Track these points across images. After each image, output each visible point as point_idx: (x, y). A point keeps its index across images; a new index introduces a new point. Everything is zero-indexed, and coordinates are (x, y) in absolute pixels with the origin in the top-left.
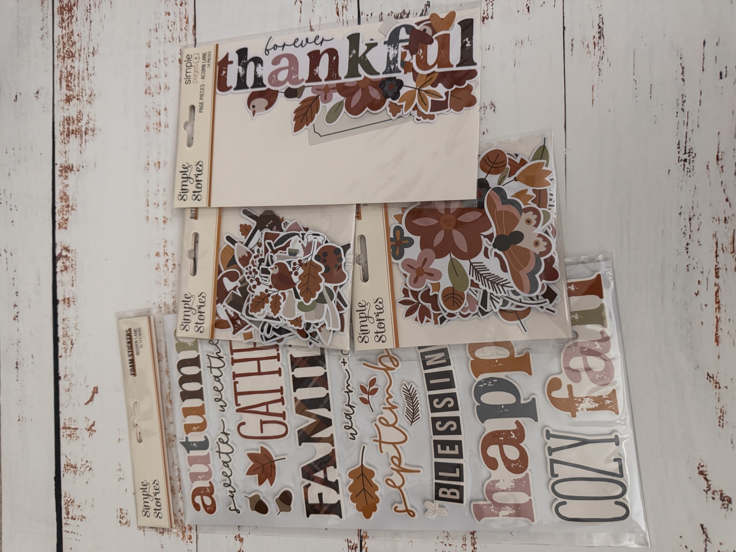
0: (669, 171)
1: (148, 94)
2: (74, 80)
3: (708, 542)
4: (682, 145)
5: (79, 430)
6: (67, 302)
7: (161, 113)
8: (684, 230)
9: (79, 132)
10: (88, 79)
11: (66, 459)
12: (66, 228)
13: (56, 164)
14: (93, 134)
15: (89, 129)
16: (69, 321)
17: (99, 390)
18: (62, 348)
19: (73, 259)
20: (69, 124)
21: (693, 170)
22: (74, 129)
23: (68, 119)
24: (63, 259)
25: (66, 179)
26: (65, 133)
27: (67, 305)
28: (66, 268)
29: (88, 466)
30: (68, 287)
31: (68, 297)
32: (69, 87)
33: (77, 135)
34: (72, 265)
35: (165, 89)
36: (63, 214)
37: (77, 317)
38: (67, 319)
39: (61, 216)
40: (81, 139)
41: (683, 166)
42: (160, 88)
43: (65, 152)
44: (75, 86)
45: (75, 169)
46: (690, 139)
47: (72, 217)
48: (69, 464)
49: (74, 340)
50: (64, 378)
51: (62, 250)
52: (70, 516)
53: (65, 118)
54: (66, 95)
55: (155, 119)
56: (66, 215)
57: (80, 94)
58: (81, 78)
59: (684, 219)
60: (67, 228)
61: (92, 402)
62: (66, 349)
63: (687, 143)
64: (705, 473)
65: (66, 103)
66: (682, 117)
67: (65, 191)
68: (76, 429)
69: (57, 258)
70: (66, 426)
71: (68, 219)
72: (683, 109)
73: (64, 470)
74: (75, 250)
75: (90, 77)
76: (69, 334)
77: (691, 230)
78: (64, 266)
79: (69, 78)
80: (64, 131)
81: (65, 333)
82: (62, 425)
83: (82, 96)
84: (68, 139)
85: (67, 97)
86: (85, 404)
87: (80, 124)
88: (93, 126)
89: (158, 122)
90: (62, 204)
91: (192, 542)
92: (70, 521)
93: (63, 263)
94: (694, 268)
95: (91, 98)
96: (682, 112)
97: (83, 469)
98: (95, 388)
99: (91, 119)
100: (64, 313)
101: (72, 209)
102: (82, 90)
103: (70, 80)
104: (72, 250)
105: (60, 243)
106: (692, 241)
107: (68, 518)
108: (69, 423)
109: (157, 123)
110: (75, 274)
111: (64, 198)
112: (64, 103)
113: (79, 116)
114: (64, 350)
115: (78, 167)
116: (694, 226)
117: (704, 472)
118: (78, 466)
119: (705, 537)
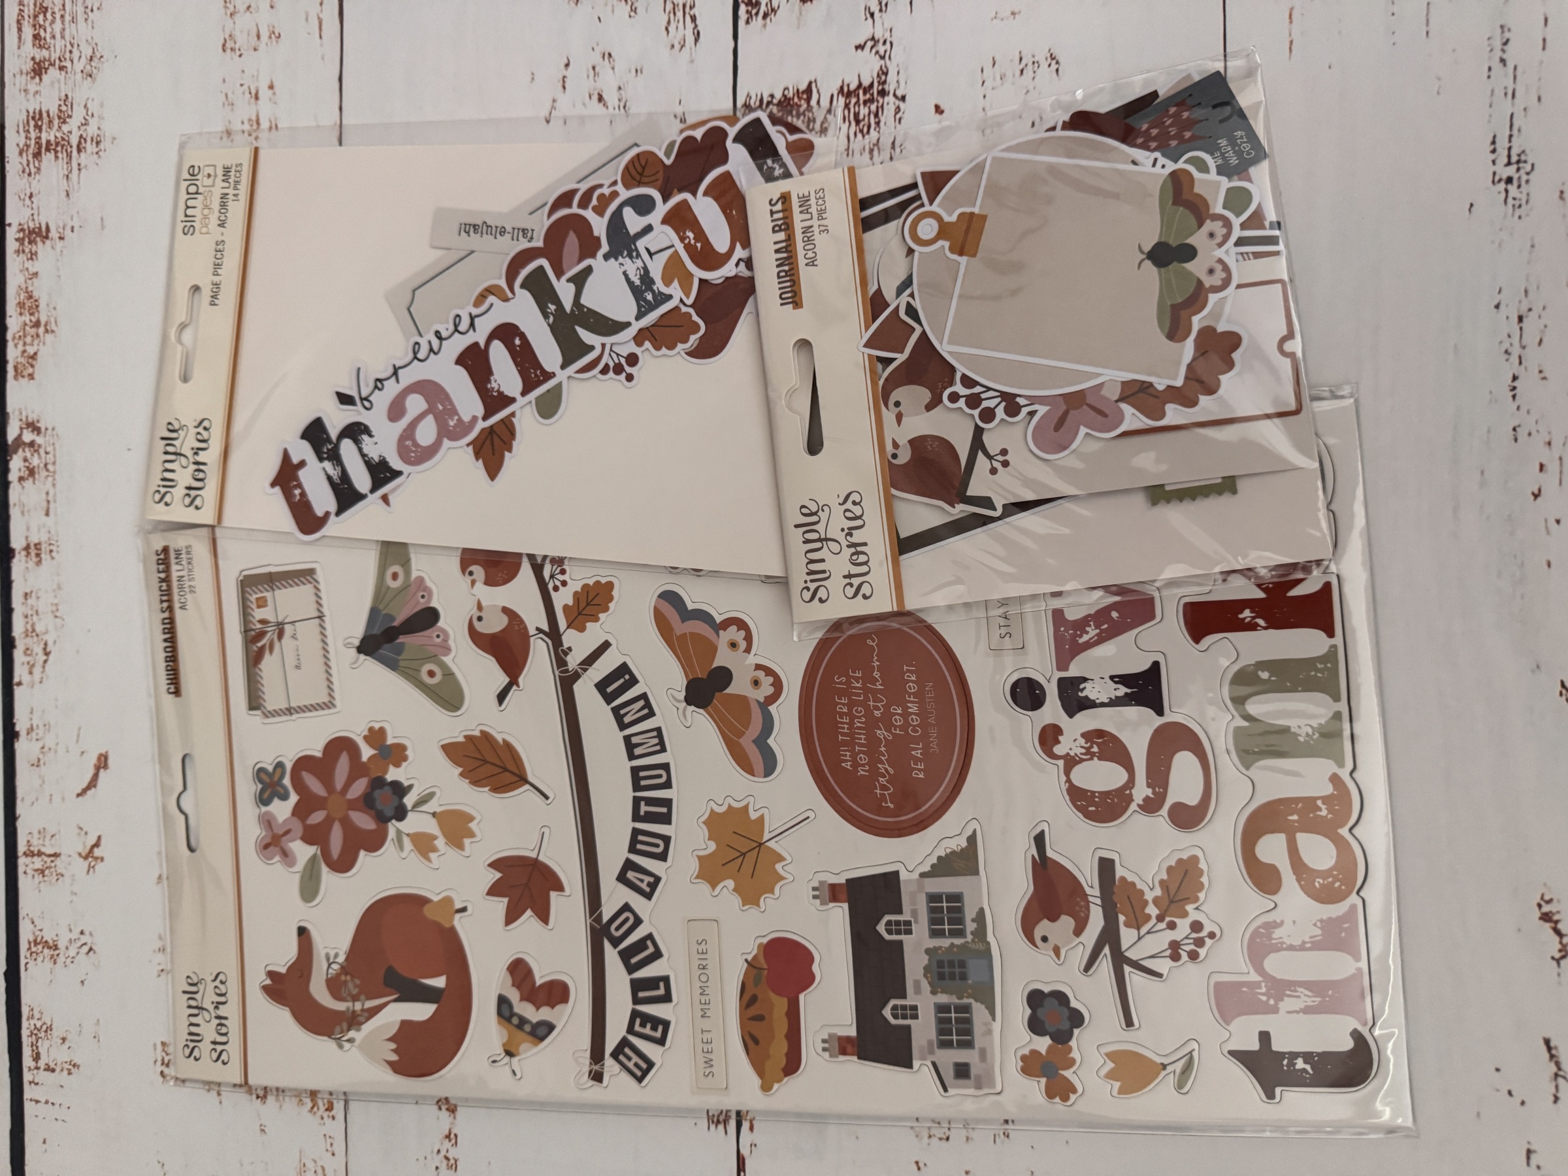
0: (1472, 205)
1: (228, 51)
2: (53, 22)
3: (1561, 1081)
4: (1502, 144)
5: (62, 857)
6: (33, 552)
7: (260, 95)
8: (1506, 345)
9: (62, 148)
10: (86, 20)
11: (32, 926)
12: (31, 376)
13: (10, 225)
14: (97, 150)
15: (89, 140)
16: (38, 598)
17: (110, 762)
18: (23, 664)
19: (49, 449)
20: (39, 128)
21: (1527, 202)
22: (52, 138)
23: (37, 117)
24: (24, 451)
25: (32, 259)
26: (31, 151)
27: (35, 559)
28: (32, 472)
29: (85, 944)
30: (38, 518)
31: (36, 541)
32: (40, 41)
33: (60, 155)
34: (46, 465)
35: (270, 37)
36: (25, 344)
37: (59, 588)
38: (33, 594)
39: (20, 347)
40: (69, 162)
41: (1503, 195)
42: (258, 37)
43: (31, 196)
44: (54, 37)
45: (54, 234)
46: (1519, 130)
47: (46, 349)
48: (39, 939)
49: (50, 643)
50: (28, 734)
51: (21, 429)
52: (41, 1064)
53: (31, 114)
54: (33, 59)
55: (245, 110)
56: (32, 345)
57: (67, 55)
58: (68, 18)
59: (1507, 318)
60: (35, 376)
61: (93, 789)
62: (33, 666)
63: (1513, 139)
64: (1556, 918)
65: (33, 78)
66: (1502, 78)
67: (30, 289)
68: (56, 855)
69: (11, 449)
70: (32, 848)
71: (35, 354)
72: (1503, 61)
73: (28, 956)
74: (53, 429)
75: (90, 14)
76: (38, 629)
77: (1523, 344)
78: (28, 467)
79: (41, 17)
80: (28, 146)
81: (29, 627)
82: (22, 847)
83: (72, 61)
84: (36, 163)
85: (35, 63)
86: (78, 795)
87: (65, 128)
88: (96, 132)
89: (254, 118)
90: (23, 318)
91: (333, 1118)
92: (43, 1076)
93: (25, 460)
94: (1530, 434)
95: (93, 63)
96: (1501, 65)
97: (72, 952)
98: (101, 755)
99: (93, 115)
100: (26, 580)
101: (47, 331)
102: (72, 45)
103: (42, 22)
104: (46, 429)
105: (17, 413)
106: (1526, 369)
107: (37, 1068)
108: (41, 842)
109: (250, 120)
110: (54, 485)
111: (28, 304)
112: (29, 78)
113: (64, 108)
114: (26, 667)
115: (61, 230)
116: (1531, 338)
117: (1554, 914)
118: (62, 944)
119: (1554, 1069)
